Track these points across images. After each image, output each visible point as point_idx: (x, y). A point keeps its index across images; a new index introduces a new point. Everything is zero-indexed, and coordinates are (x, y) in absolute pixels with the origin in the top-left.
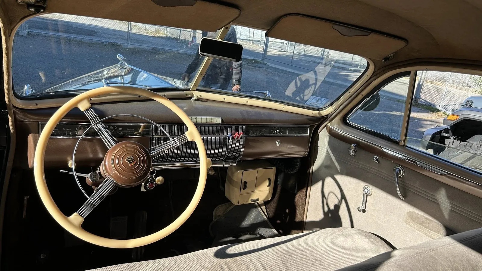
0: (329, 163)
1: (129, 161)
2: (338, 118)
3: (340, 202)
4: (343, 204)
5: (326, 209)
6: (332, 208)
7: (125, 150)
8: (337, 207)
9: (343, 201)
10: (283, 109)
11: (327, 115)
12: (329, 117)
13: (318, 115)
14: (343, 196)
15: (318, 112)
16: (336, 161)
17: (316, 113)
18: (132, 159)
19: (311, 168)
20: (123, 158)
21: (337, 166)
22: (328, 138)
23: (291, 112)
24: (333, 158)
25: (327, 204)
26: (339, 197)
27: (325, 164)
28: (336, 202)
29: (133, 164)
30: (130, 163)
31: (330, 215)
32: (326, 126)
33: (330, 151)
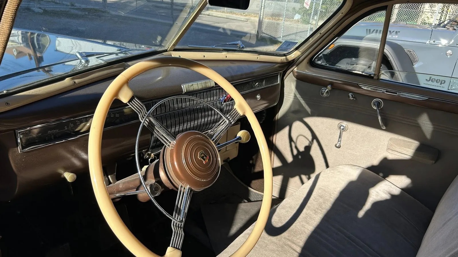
0: (297, 107)
1: (203, 158)
2: (305, 61)
3: (311, 143)
4: (315, 144)
5: (295, 152)
6: (302, 149)
7: (192, 145)
8: (308, 148)
9: (315, 141)
10: (258, 60)
11: (294, 60)
12: (296, 62)
13: (285, 61)
14: (314, 137)
15: (284, 57)
16: (306, 105)
17: (284, 59)
18: (204, 154)
19: (277, 115)
20: (195, 155)
21: (307, 110)
22: (295, 83)
23: (264, 61)
24: (302, 102)
25: (296, 147)
26: (310, 138)
27: (293, 109)
28: (307, 143)
29: (207, 161)
30: (204, 160)
31: (300, 157)
32: (292, 71)
33: (298, 96)
